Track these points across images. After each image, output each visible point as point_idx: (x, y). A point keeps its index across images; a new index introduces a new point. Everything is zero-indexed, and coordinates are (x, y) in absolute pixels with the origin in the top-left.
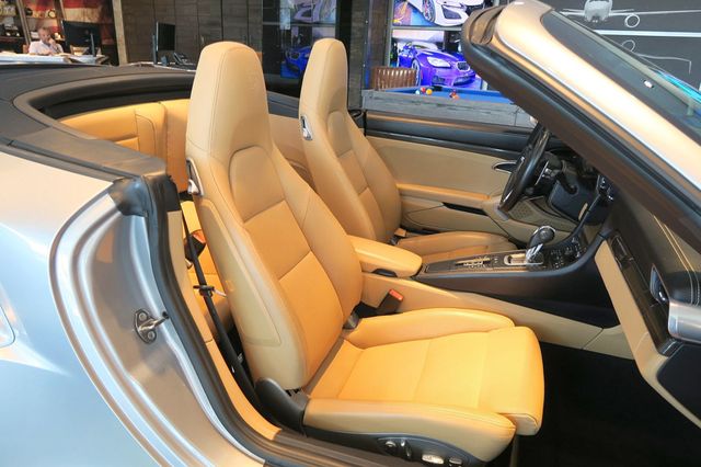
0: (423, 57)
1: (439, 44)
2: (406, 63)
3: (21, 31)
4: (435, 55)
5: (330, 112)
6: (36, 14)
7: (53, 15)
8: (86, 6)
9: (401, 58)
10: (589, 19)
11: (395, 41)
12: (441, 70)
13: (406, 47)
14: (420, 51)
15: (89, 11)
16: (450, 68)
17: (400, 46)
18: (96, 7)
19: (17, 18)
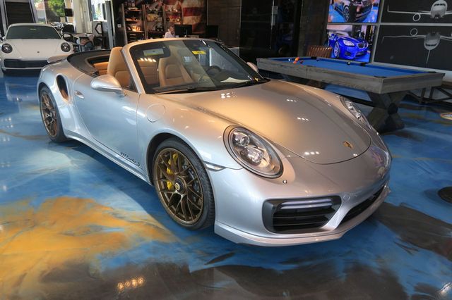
0: (341, 40)
1: (349, 33)
2: (333, 43)
3: (163, 29)
4: (347, 39)
5: (167, 65)
6: (171, 20)
7: (178, 20)
8: (194, 15)
9: (330, 40)
10: (433, 16)
11: (328, 31)
12: (349, 48)
13: (333, 35)
14: (339, 37)
15: (195, 17)
16: (354, 46)
17: (330, 34)
18: (199, 15)
19: (163, 22)
